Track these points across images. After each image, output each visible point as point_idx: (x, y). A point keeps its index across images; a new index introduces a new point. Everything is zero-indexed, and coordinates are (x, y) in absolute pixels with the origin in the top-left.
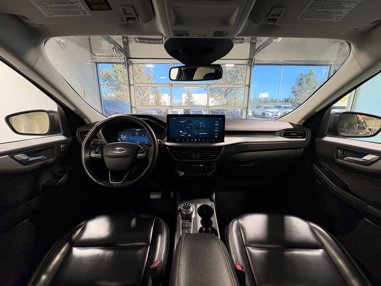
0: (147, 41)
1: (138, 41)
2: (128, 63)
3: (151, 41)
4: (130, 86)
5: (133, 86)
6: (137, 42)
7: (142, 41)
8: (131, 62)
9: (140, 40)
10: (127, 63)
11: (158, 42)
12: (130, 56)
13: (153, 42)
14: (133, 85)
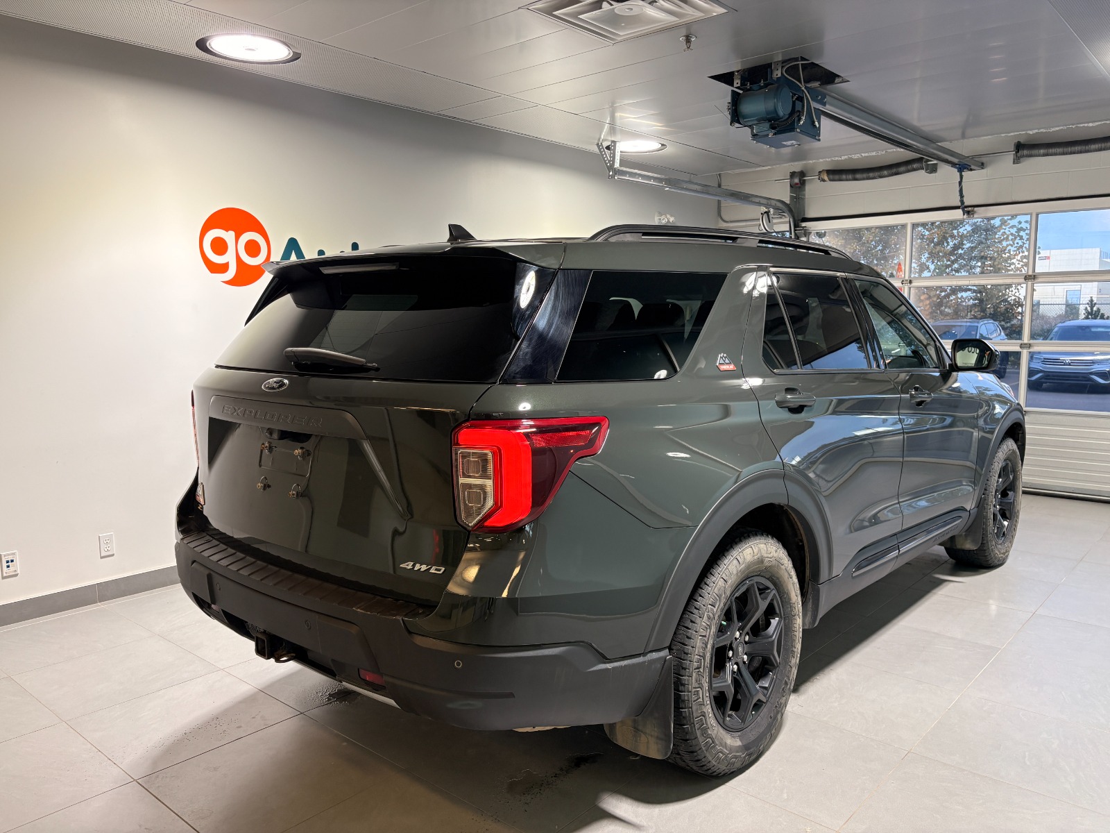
0: (850, 177)
1: (826, 178)
2: (798, 235)
3: (858, 176)
6: (824, 180)
7: (837, 177)
8: (805, 229)
9: (831, 177)
10: (795, 233)
11: (877, 174)
12: (804, 214)
13: (865, 175)
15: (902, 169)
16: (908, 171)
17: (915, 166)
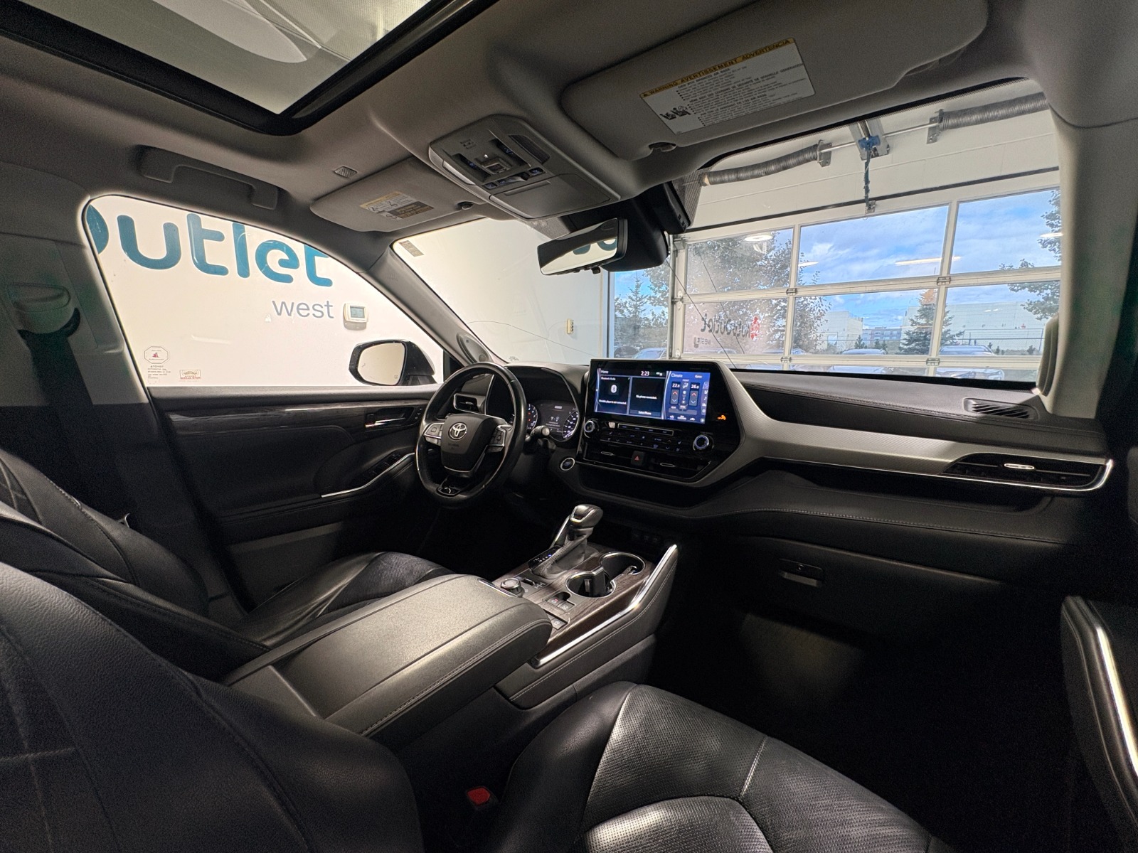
0: (733, 176)
1: (707, 181)
3: (742, 175)
4: (673, 303)
5: (683, 302)
6: (704, 185)
7: (718, 179)
8: (684, 241)
9: (712, 179)
10: (674, 244)
11: (761, 171)
13: (749, 174)
14: (682, 298)
15: (791, 162)
16: (799, 163)
17: (807, 156)
